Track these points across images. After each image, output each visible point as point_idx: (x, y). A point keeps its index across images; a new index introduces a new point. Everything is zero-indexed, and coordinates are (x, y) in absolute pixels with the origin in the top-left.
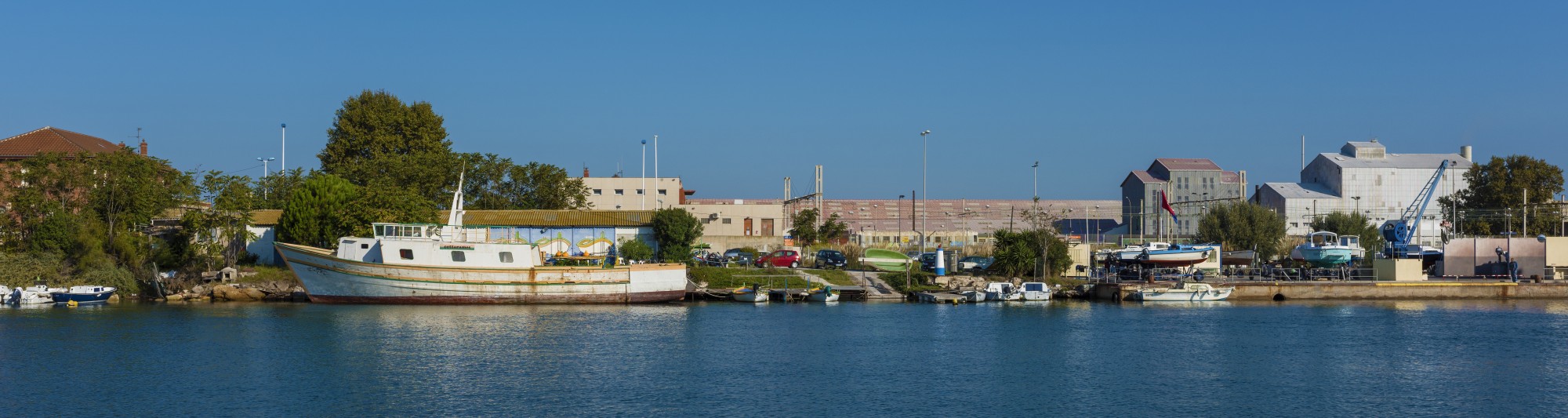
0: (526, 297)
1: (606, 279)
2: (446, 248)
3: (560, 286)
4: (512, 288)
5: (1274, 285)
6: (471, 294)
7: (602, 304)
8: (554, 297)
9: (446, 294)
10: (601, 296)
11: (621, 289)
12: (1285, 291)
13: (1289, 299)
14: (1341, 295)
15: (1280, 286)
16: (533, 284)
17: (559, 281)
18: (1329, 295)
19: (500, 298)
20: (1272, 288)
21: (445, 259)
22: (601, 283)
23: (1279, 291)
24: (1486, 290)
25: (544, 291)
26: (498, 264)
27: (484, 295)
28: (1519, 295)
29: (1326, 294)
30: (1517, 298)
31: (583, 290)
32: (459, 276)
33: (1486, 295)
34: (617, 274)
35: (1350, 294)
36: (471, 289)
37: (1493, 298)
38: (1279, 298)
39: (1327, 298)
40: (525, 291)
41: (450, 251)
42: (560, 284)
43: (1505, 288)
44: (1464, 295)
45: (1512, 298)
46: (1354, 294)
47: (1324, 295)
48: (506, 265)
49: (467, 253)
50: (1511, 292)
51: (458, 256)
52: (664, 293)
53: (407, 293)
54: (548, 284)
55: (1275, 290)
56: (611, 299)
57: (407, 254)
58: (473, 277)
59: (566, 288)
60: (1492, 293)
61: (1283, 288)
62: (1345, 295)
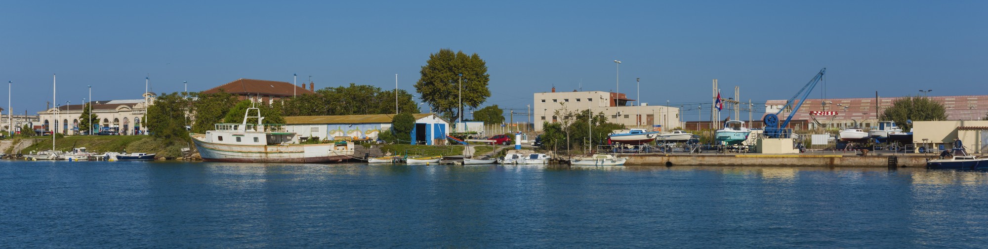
0: (264, 159)
1: (295, 151)
2: (234, 135)
3: (277, 154)
4: (258, 155)
5: (665, 156)
6: (244, 157)
7: (292, 163)
8: (275, 160)
9: (236, 157)
10: (293, 159)
11: (301, 156)
12: (673, 160)
13: (675, 165)
14: (710, 163)
15: (669, 156)
16: (266, 153)
17: (276, 151)
18: (703, 162)
19: (255, 160)
20: (664, 158)
21: (233, 140)
22: (292, 152)
23: (668, 160)
24: (817, 160)
25: (271, 156)
26: (253, 143)
27: (249, 158)
28: (843, 164)
29: (700, 162)
30: (841, 166)
31: (286, 156)
32: (239, 149)
33: (817, 163)
34: (300, 149)
35: (717, 163)
36: (244, 155)
37: (822, 166)
38: (669, 164)
39: (701, 165)
40: (263, 155)
41: (235, 137)
42: (277, 153)
43: (832, 159)
44: (800, 163)
45: (837, 166)
46: (719, 162)
47: (698, 162)
48: (256, 144)
49: (241, 137)
50: (837, 162)
51: (239, 139)
52: (319, 158)
53: (224, 157)
54: (272, 153)
55: (665, 159)
56: (298, 160)
57: (220, 138)
58: (244, 149)
59: (279, 155)
60: (822, 162)
61: (671, 157)
62: (713, 163)
